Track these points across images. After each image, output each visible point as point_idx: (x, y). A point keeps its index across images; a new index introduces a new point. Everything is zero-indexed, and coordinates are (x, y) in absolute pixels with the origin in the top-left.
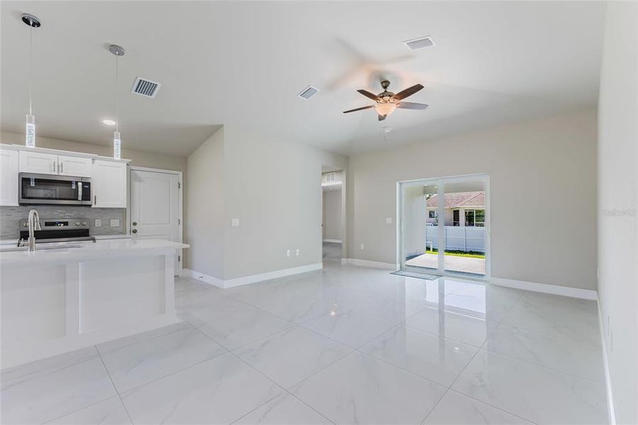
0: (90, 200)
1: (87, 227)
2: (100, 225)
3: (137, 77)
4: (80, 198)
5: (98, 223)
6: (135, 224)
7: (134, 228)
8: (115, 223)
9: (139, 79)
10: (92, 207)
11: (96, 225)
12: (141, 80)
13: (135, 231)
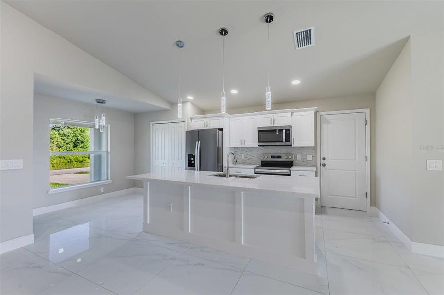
0: (290, 141)
1: (291, 160)
2: (300, 159)
3: (293, 33)
4: (284, 141)
5: (299, 157)
6: (324, 159)
7: (323, 162)
8: (309, 158)
9: (295, 33)
10: (293, 146)
11: (298, 159)
12: (297, 34)
13: (324, 165)
